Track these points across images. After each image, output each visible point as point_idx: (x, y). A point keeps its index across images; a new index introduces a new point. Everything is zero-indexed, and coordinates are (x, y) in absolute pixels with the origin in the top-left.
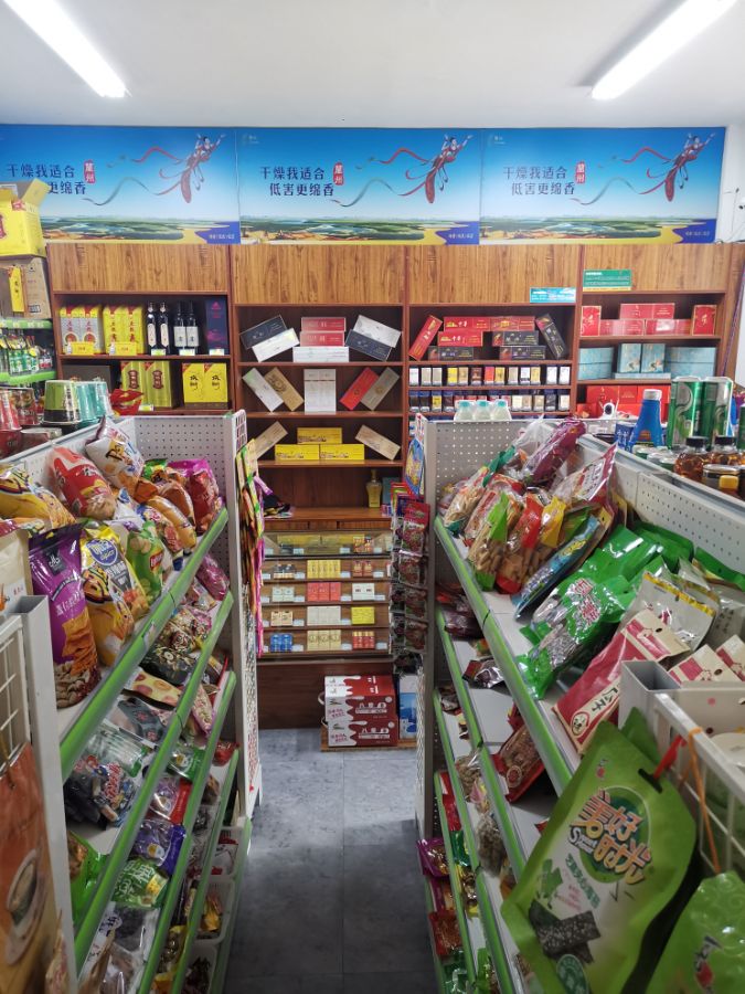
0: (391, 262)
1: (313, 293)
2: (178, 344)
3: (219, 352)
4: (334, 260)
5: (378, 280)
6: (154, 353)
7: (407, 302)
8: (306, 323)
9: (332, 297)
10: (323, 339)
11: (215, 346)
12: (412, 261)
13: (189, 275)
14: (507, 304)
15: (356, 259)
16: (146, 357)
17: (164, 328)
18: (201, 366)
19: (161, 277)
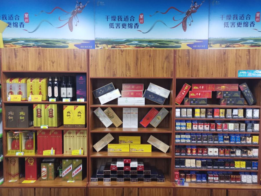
0: (167, 57)
1: (128, 72)
2: (62, 96)
3: (82, 100)
4: (139, 56)
5: (160, 66)
6: (51, 100)
7: (175, 77)
8: (124, 86)
9: (138, 74)
10: (132, 94)
11: (80, 97)
12: (178, 57)
13: (68, 63)
14: (226, 78)
15: (150, 56)
16: (46, 103)
17: (56, 89)
18: (73, 107)
19: (55, 64)
